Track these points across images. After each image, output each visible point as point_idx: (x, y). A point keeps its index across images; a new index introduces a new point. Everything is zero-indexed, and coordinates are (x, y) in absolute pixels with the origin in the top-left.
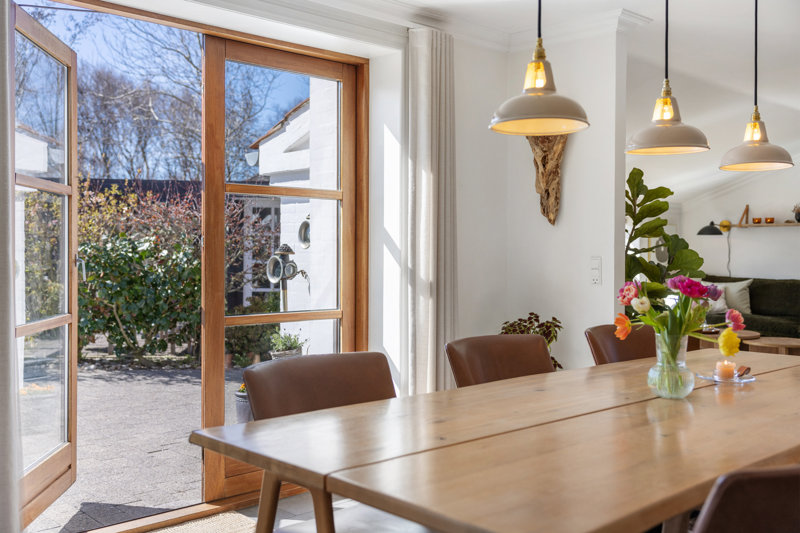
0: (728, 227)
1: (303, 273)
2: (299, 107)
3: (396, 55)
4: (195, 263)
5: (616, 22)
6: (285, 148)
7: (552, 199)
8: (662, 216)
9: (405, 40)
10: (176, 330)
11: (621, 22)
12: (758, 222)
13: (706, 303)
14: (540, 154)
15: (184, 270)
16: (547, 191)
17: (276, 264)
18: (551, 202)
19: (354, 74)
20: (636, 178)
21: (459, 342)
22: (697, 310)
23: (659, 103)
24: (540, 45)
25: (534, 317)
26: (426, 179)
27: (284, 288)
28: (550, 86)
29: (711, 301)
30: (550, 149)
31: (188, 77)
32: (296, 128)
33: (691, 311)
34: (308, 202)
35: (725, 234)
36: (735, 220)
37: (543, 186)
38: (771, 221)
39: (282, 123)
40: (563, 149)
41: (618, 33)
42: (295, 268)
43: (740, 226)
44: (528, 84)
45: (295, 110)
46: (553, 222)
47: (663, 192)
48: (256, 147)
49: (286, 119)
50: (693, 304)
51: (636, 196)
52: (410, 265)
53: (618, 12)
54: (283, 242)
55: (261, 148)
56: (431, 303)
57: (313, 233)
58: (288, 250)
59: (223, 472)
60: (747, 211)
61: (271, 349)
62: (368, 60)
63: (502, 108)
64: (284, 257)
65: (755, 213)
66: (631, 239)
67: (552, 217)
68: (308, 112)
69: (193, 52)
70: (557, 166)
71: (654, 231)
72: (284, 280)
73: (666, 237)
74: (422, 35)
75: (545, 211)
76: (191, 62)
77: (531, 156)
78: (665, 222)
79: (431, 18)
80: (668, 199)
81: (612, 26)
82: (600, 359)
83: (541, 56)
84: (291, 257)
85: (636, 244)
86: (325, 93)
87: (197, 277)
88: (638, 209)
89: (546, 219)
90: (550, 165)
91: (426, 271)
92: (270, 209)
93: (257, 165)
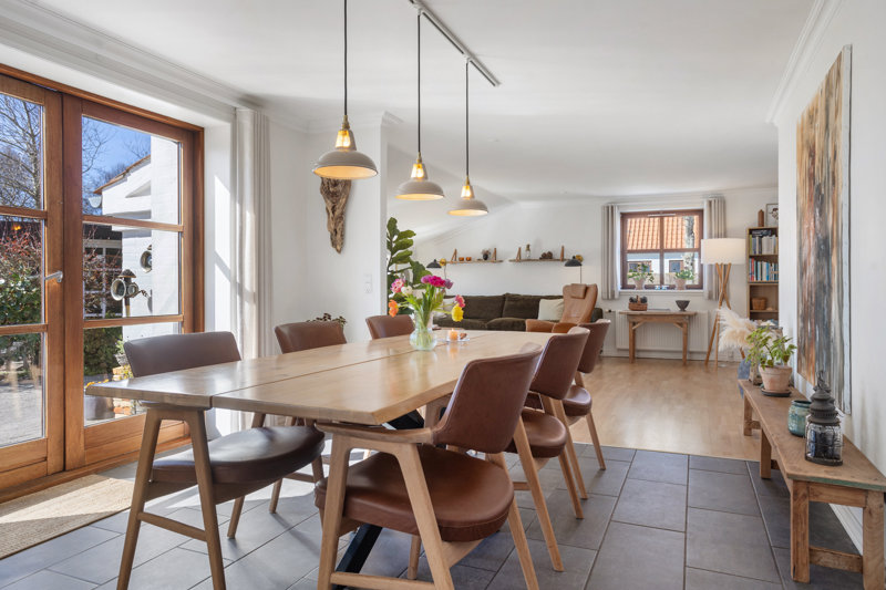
0: (445, 263)
1: (143, 292)
2: (140, 162)
3: (226, 127)
4: (34, 290)
5: (380, 119)
6: (127, 194)
7: (339, 236)
8: (409, 249)
9: (233, 117)
10: (12, 349)
11: (383, 120)
12: (462, 260)
13: (444, 291)
14: (331, 204)
15: (22, 296)
16: (335, 230)
17: (120, 285)
18: (338, 238)
19: (192, 139)
20: (392, 224)
21: (283, 326)
22: (439, 295)
23: (415, 167)
24: (346, 119)
25: (327, 316)
26: (249, 217)
27: (127, 304)
28: (353, 146)
29: (446, 289)
30: (337, 201)
31: (14, 137)
32: (136, 179)
33: (435, 296)
34: (150, 235)
35: (443, 267)
36: (449, 259)
37: (333, 226)
38: (469, 260)
39: (124, 174)
40: (346, 202)
41: (382, 127)
42: (136, 288)
43: (452, 262)
44: (338, 144)
45: (136, 165)
46: (339, 251)
47: (409, 233)
48: (99, 193)
49: (128, 171)
50: (437, 291)
51: (392, 236)
52: (238, 281)
53: (382, 113)
54: (125, 267)
55: (104, 193)
56: (255, 307)
57: (154, 260)
58: (129, 275)
59: (82, 445)
60: (455, 253)
61: (116, 352)
62: (203, 129)
63: (321, 158)
64: (127, 280)
65: (460, 255)
66: (390, 264)
67: (338, 248)
68: (148, 166)
69: (17, 114)
70: (342, 213)
71: (404, 259)
72: (127, 299)
73: (412, 263)
74: (246, 115)
75: (334, 244)
76: (17, 124)
77: (324, 205)
78: (411, 253)
80: (413, 238)
81: (378, 123)
82: (375, 336)
83: (347, 126)
84: (133, 280)
85: (393, 268)
86: (165, 152)
87: (36, 302)
88: (394, 245)
89: (334, 250)
90: (337, 213)
91: (249, 284)
92: (101, 249)
93: (100, 207)
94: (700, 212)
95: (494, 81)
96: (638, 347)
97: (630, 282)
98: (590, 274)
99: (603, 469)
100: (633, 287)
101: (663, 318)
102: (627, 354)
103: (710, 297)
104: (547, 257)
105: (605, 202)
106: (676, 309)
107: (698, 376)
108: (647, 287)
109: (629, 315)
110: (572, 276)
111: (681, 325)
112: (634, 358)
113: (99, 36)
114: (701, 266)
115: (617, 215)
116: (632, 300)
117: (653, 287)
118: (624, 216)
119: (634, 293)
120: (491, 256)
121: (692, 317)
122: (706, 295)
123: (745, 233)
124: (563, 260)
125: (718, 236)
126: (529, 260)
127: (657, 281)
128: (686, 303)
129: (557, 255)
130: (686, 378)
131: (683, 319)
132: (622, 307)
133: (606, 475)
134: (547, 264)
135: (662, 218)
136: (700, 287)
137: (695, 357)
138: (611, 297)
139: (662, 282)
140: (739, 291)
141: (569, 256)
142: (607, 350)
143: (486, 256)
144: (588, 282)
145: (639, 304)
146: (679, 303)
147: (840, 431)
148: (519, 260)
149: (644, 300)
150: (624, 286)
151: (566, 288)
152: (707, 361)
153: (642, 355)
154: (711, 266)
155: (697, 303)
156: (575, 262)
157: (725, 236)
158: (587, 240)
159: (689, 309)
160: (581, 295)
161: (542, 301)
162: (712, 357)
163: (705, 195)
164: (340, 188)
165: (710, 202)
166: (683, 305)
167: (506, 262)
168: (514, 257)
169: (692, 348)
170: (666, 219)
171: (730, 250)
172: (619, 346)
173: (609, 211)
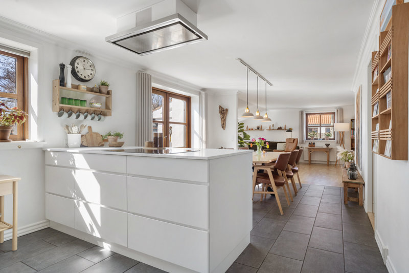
3: (198, 97)
9: (200, 94)
11: (238, 93)
12: (250, 129)
14: (222, 116)
16: (223, 124)
19: (188, 100)
26: (204, 121)
30: (224, 115)
37: (222, 122)
38: (252, 129)
40: (226, 116)
41: (237, 95)
46: (224, 129)
47: (243, 124)
53: (237, 91)
62: (191, 97)
65: (249, 128)
70: (225, 119)
74: (203, 93)
75: (223, 127)
77: (220, 116)
79: (204, 90)
81: (236, 93)
89: (222, 129)
91: (204, 139)
94: (334, 113)
95: (271, 85)
96: (312, 160)
97: (309, 137)
98: (295, 135)
99: (301, 188)
100: (310, 139)
101: (320, 150)
102: (308, 162)
103: (337, 143)
104: (280, 129)
105: (300, 110)
106: (325, 147)
107: (333, 169)
108: (315, 139)
109: (308, 149)
110: (289, 135)
111: (327, 152)
112: (310, 163)
113: (178, 80)
114: (334, 132)
115: (305, 115)
116: (310, 143)
117: (317, 139)
118: (307, 115)
119: (310, 141)
120: (260, 128)
121: (331, 149)
122: (336, 142)
123: (350, 121)
124: (285, 130)
125: (340, 122)
126: (273, 130)
127: (319, 137)
128: (329, 144)
129: (283, 128)
130: (328, 169)
131: (328, 150)
132: (306, 146)
133: (302, 189)
134: (279, 131)
135: (320, 115)
136: (334, 139)
137: (332, 163)
138: (302, 142)
139: (320, 137)
140: (348, 141)
141: (287, 128)
142: (301, 161)
143: (258, 128)
144: (294, 137)
145: (312, 145)
146: (326, 145)
147: (356, 173)
148: (270, 129)
149: (314, 144)
150: (307, 139)
151: (287, 139)
152: (336, 164)
153: (313, 162)
154: (338, 132)
155: (333, 145)
156: (290, 130)
157: (343, 122)
158: (294, 123)
159: (330, 147)
160: (292, 142)
161: (278, 144)
162: (338, 163)
163: (336, 108)
164: (225, 111)
165: (337, 110)
166: (328, 145)
167: (265, 130)
168: (268, 128)
169: (331, 160)
170: (322, 116)
171: (344, 127)
172: (305, 159)
173: (302, 113)
